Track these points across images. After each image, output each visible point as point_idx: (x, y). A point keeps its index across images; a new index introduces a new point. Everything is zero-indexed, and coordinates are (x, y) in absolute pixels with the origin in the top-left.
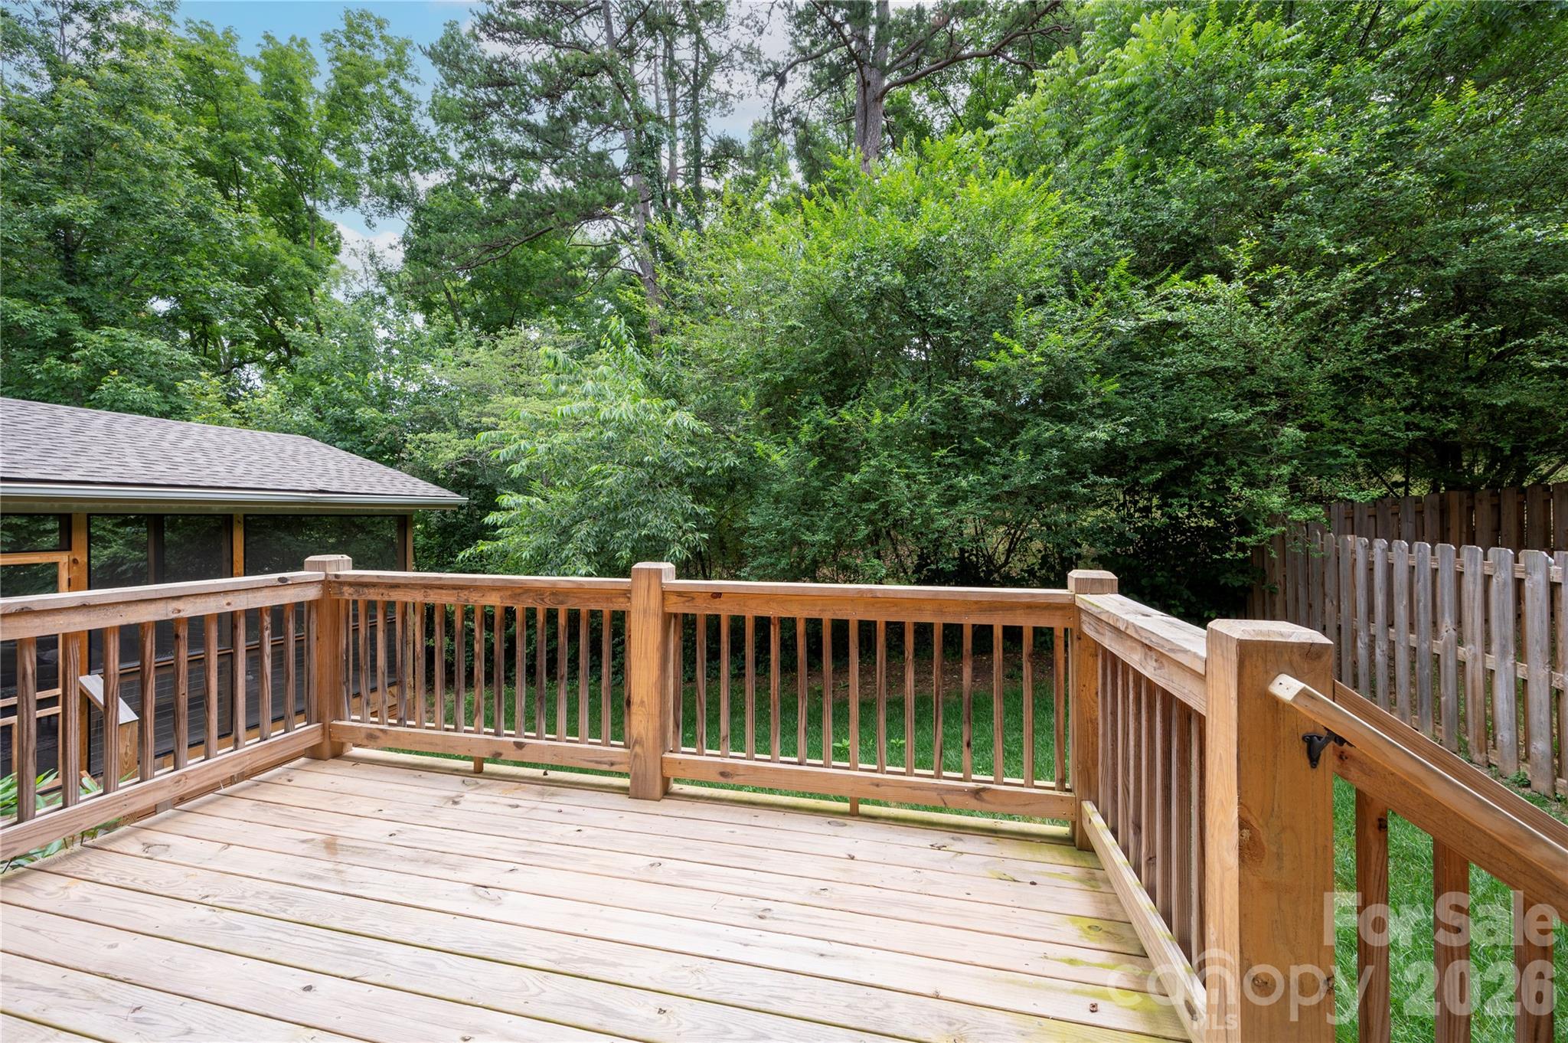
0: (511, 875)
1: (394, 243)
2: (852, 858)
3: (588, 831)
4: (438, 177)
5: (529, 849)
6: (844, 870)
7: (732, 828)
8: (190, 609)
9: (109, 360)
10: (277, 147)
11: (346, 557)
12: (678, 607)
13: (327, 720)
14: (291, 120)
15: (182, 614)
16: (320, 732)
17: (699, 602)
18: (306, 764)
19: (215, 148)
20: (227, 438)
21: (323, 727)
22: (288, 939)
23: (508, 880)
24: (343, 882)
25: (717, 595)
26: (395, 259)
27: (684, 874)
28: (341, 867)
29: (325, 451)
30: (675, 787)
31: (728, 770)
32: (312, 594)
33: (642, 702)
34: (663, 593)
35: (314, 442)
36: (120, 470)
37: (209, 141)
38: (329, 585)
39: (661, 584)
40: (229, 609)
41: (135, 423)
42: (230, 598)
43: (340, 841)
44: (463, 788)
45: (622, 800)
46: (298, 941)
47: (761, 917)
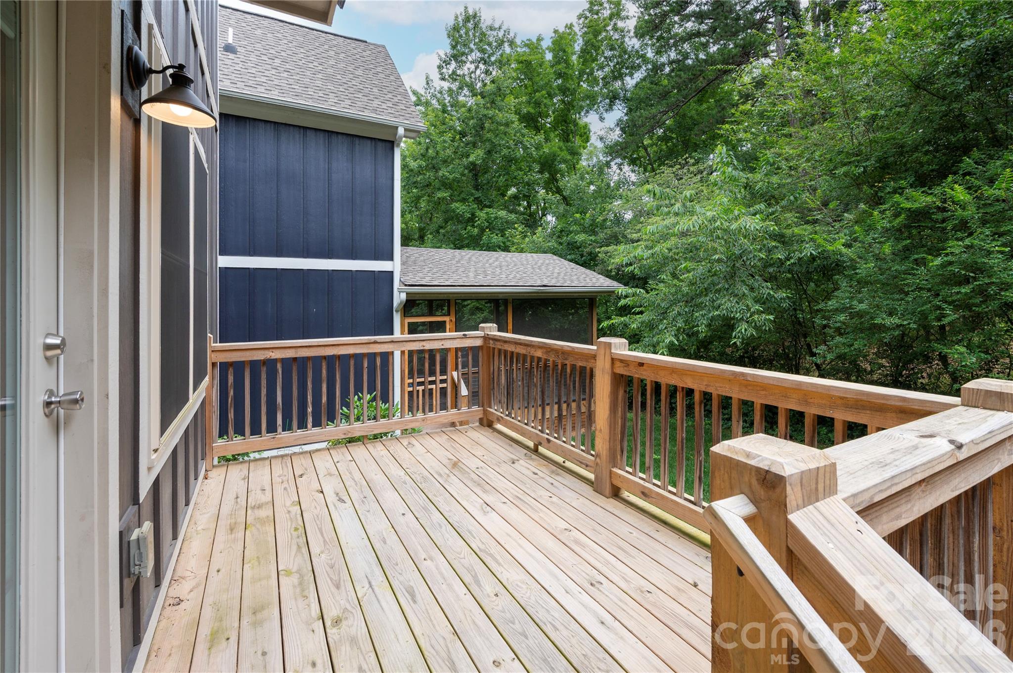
0: (502, 505)
1: (612, 126)
2: (695, 585)
3: (555, 499)
4: (639, 75)
5: (520, 496)
6: (679, 589)
7: (631, 529)
8: (428, 346)
9: (487, 224)
10: (557, 92)
11: (495, 325)
12: (620, 370)
13: (485, 407)
14: (565, 73)
15: (425, 348)
16: (482, 412)
17: (632, 368)
18: (478, 426)
19: (532, 105)
20: (514, 259)
21: (484, 410)
22: (414, 494)
23: (499, 506)
24: (446, 481)
25: (641, 364)
26: (616, 135)
27: (577, 542)
28: (451, 475)
29: (557, 262)
30: (626, 494)
31: (646, 491)
32: (478, 343)
33: (601, 430)
34: (613, 359)
35: (555, 257)
36: (464, 279)
37: (529, 102)
38: (486, 338)
39: (611, 353)
40: (443, 347)
41: (480, 255)
42: (443, 342)
43: (460, 464)
44: (523, 457)
45: (587, 490)
46: (415, 496)
47: (592, 584)
